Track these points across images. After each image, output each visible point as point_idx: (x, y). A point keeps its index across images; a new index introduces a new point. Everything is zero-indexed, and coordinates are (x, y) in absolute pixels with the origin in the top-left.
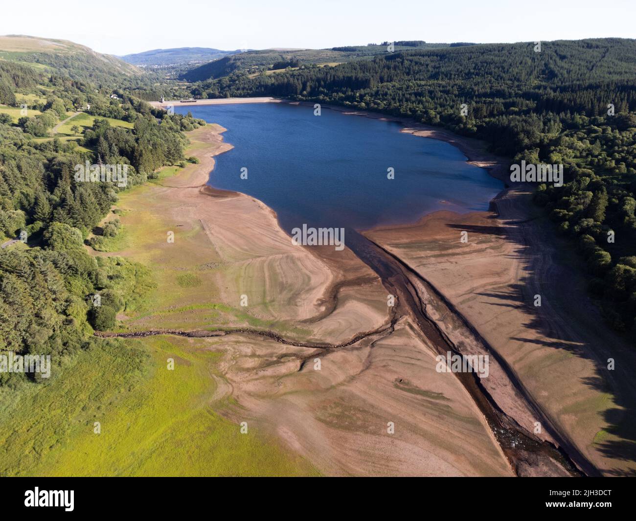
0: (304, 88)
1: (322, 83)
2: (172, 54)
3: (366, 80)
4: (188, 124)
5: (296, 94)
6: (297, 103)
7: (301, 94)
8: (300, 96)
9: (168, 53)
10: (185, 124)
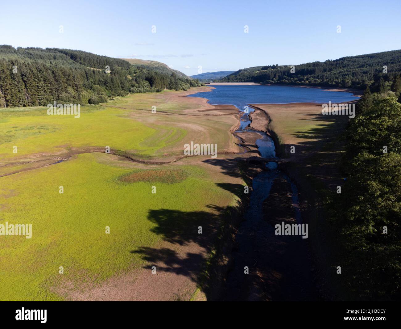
0: (275, 77)
1: (286, 74)
2: (214, 75)
3: (313, 70)
4: (194, 83)
5: (270, 80)
6: (269, 85)
7: (273, 80)
8: (271, 81)
9: (212, 74)
10: (192, 83)
